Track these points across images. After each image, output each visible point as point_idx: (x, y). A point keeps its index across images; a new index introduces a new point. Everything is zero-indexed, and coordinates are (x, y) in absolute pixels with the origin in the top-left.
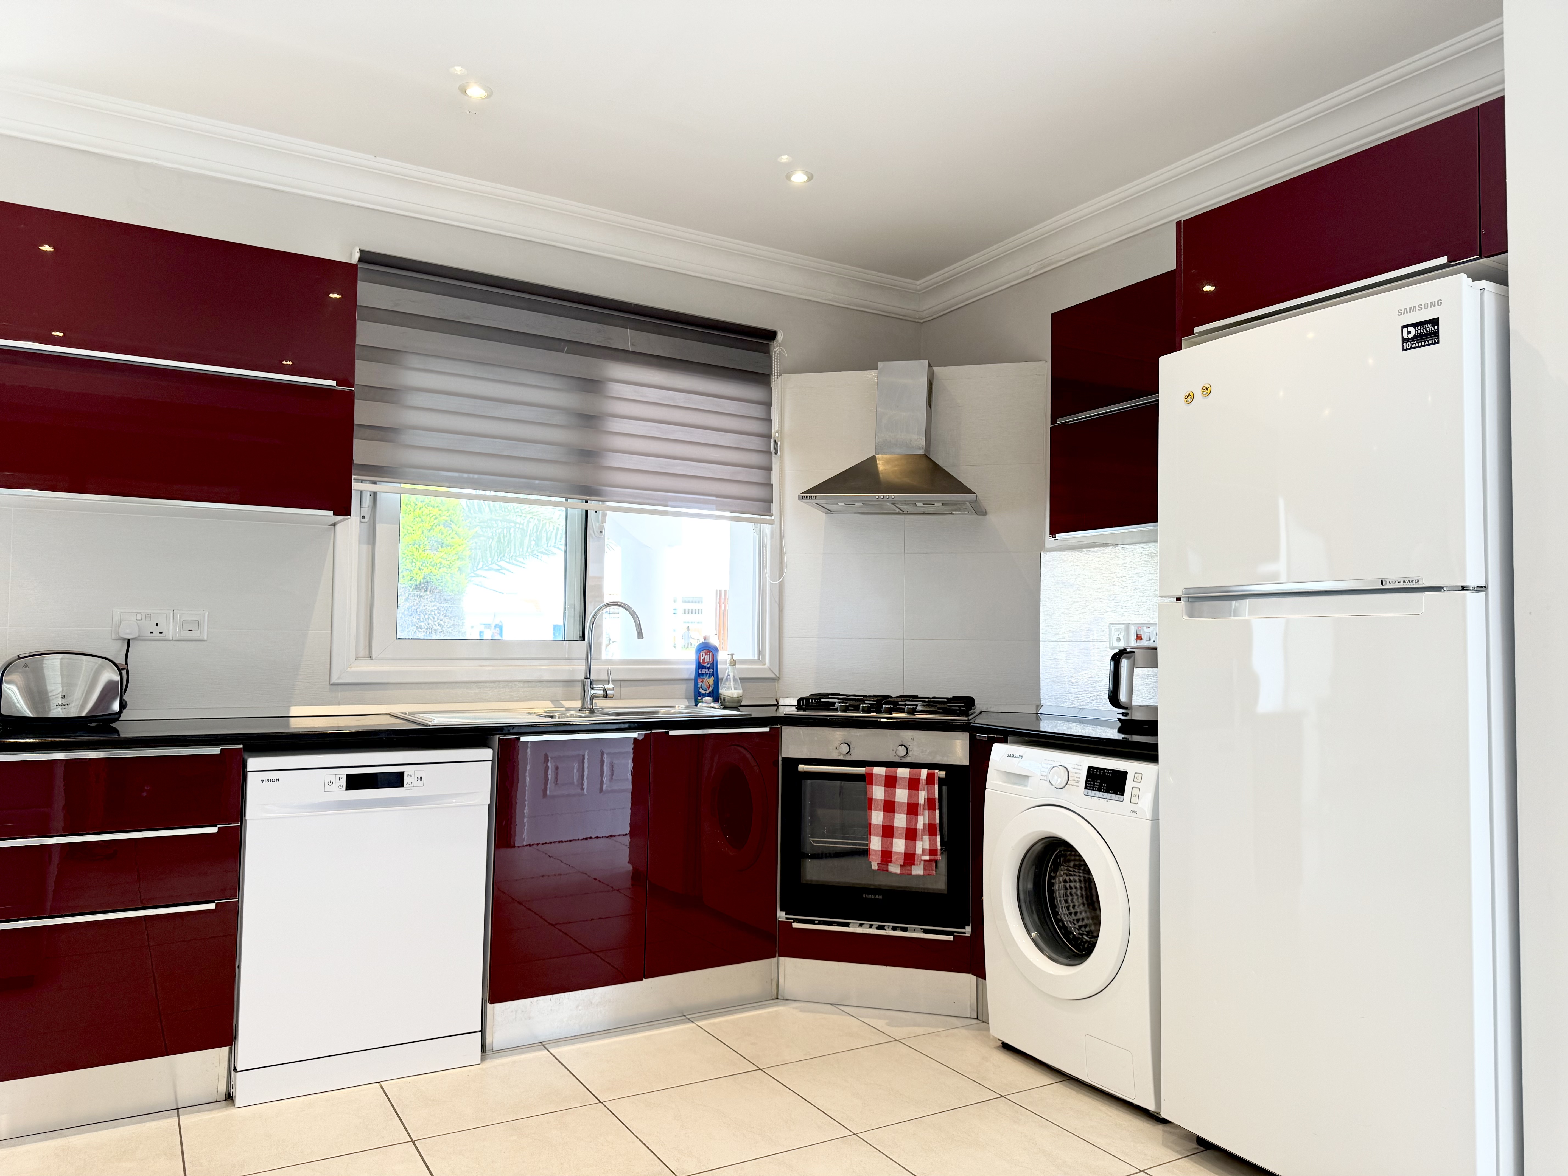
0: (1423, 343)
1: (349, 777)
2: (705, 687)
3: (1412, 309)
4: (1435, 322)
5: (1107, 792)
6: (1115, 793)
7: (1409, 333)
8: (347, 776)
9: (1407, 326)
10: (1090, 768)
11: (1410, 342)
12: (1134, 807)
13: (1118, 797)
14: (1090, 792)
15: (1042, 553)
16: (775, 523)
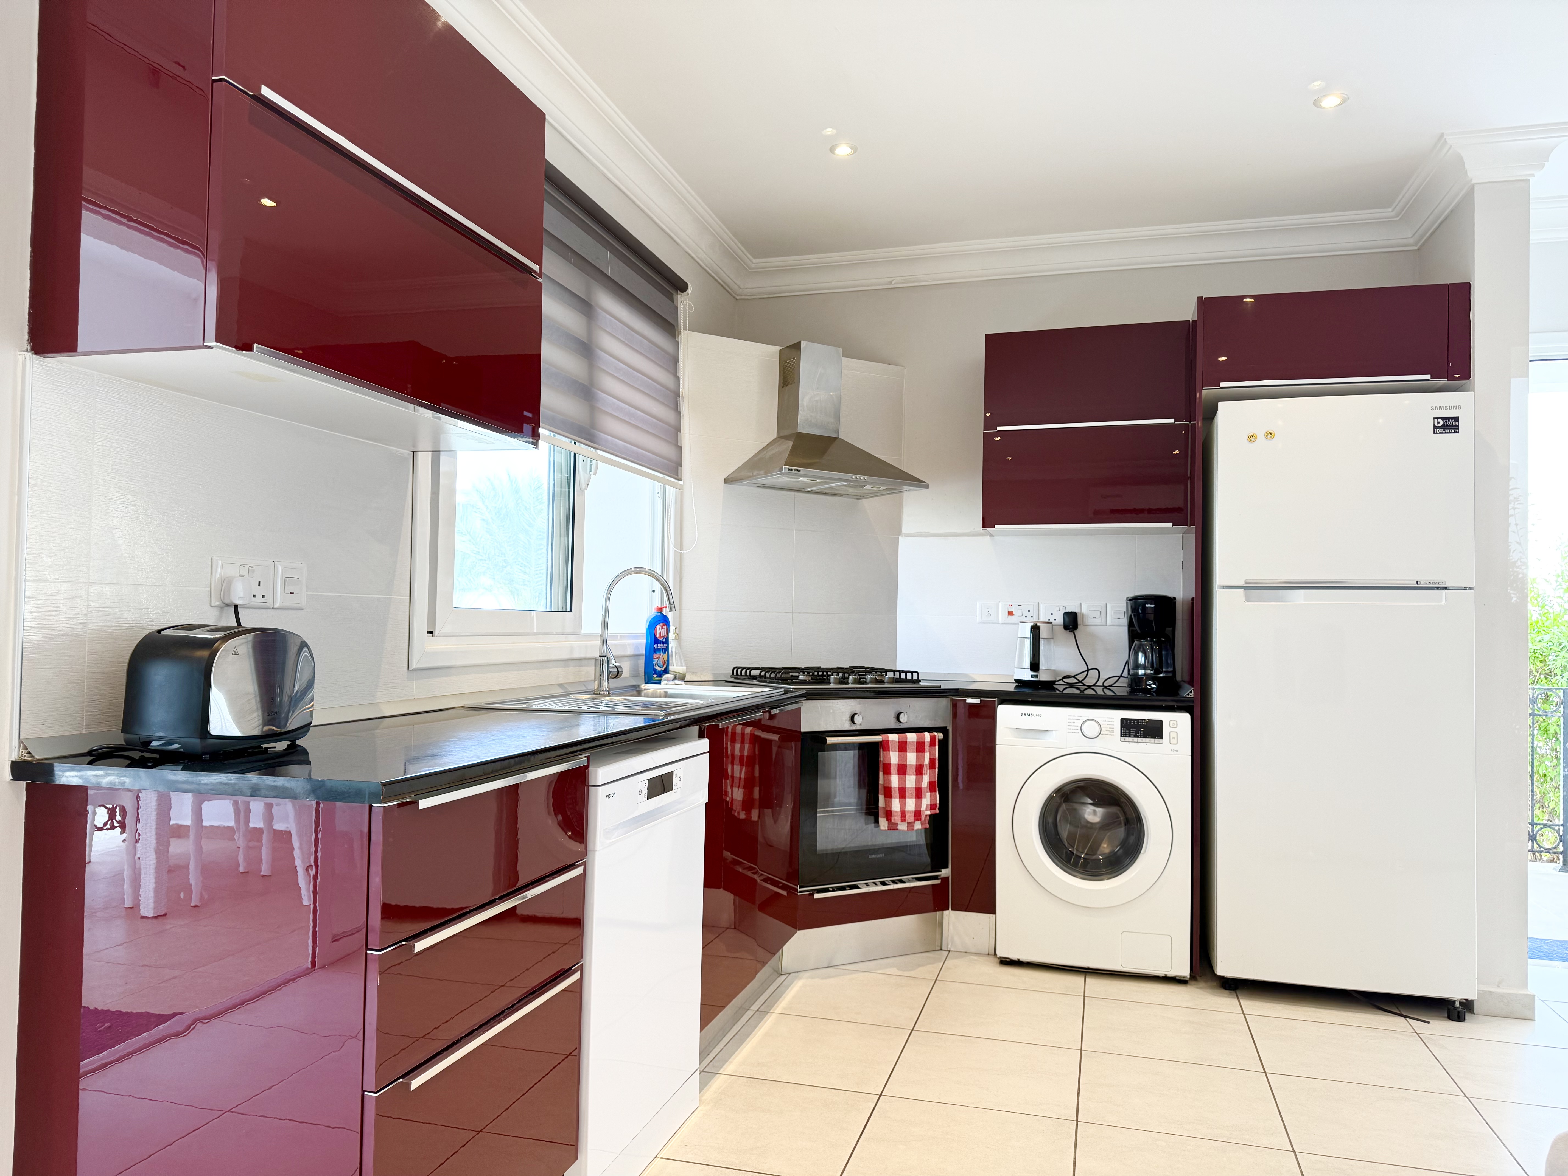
0: (1448, 431)
2: (660, 663)
3: (1441, 408)
4: (1456, 419)
5: (1144, 737)
6: (1153, 738)
7: (1439, 423)
9: (1438, 418)
10: (1124, 720)
11: (1440, 429)
12: (1174, 747)
13: (1156, 740)
14: (1127, 739)
15: (900, 538)
16: (681, 489)
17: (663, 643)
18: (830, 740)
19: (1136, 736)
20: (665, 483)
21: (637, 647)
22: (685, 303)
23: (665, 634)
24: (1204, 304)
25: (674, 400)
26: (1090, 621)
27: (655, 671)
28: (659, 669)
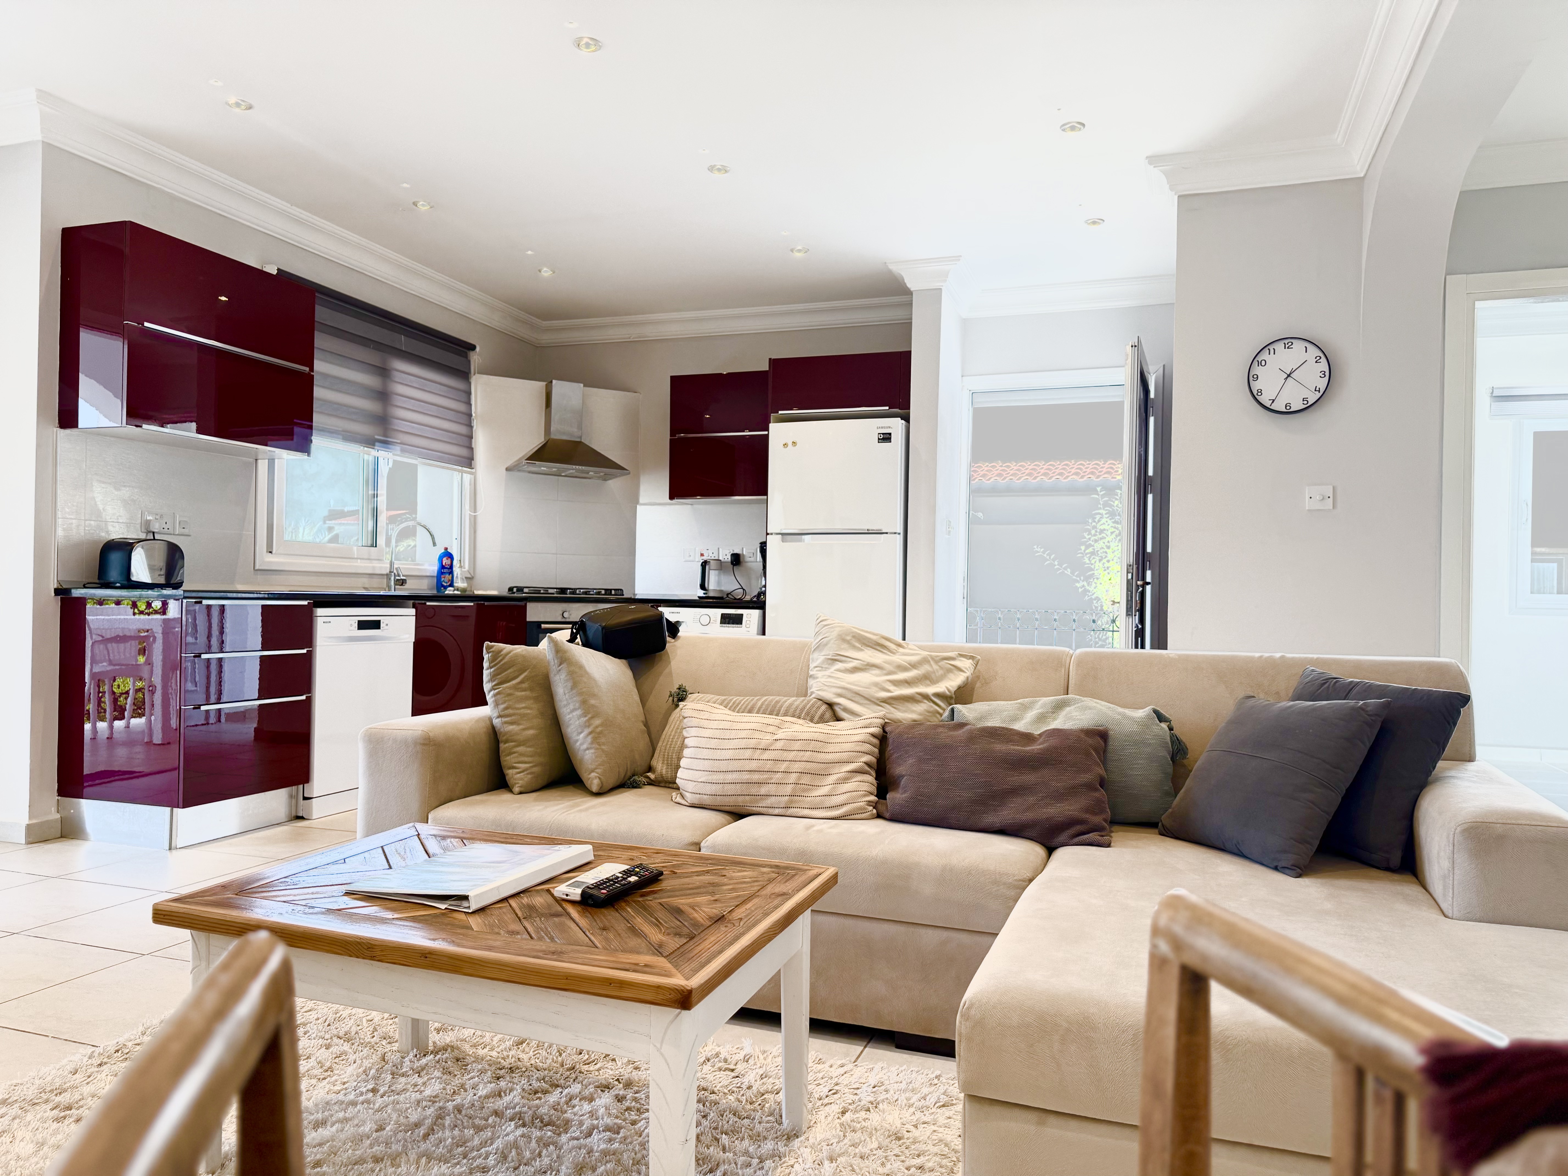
0: (886, 441)
1: (359, 622)
2: (446, 581)
3: (882, 428)
4: (890, 434)
5: (733, 624)
6: (738, 624)
7: (881, 437)
8: (359, 621)
9: (881, 434)
10: (722, 614)
11: (880, 440)
12: (748, 629)
13: (739, 626)
14: (723, 625)
15: (638, 506)
16: (474, 474)
17: (448, 569)
18: (543, 626)
19: (729, 624)
20: (462, 472)
21: (433, 571)
22: (475, 358)
23: (449, 563)
24: (773, 362)
25: (467, 419)
26: (748, 559)
27: (443, 586)
28: (445, 584)
